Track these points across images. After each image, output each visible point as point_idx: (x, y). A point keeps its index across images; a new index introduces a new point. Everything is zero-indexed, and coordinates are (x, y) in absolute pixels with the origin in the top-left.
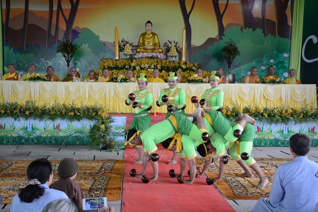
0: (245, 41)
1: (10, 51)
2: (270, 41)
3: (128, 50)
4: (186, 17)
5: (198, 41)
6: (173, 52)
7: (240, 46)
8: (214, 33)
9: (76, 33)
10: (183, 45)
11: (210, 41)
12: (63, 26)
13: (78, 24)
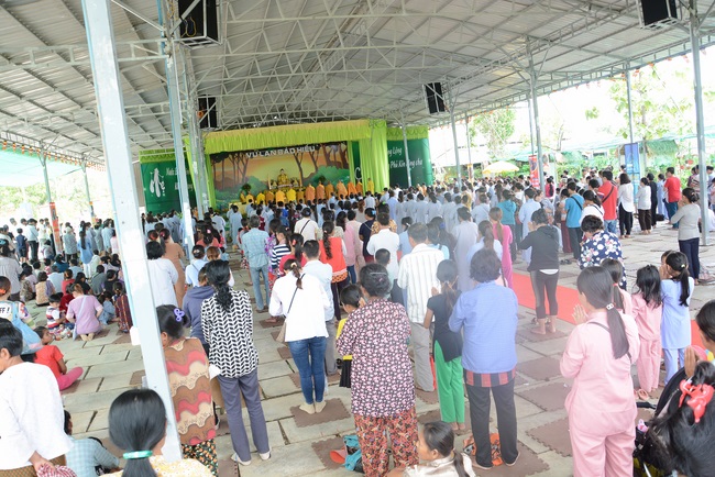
0: (328, 172)
1: (218, 192)
2: (341, 171)
3: (275, 184)
4: (299, 164)
5: (306, 175)
6: (296, 182)
7: (326, 176)
8: (313, 170)
9: (247, 179)
10: (300, 178)
11: (312, 174)
12: (241, 176)
13: (248, 174)
